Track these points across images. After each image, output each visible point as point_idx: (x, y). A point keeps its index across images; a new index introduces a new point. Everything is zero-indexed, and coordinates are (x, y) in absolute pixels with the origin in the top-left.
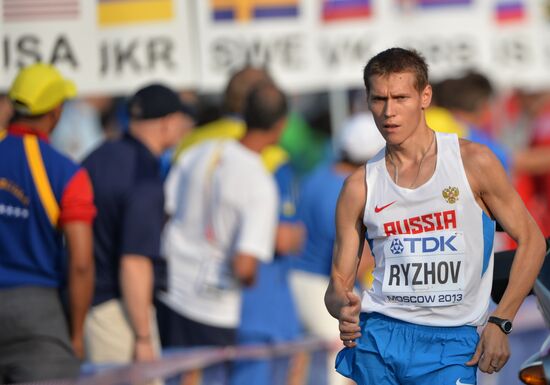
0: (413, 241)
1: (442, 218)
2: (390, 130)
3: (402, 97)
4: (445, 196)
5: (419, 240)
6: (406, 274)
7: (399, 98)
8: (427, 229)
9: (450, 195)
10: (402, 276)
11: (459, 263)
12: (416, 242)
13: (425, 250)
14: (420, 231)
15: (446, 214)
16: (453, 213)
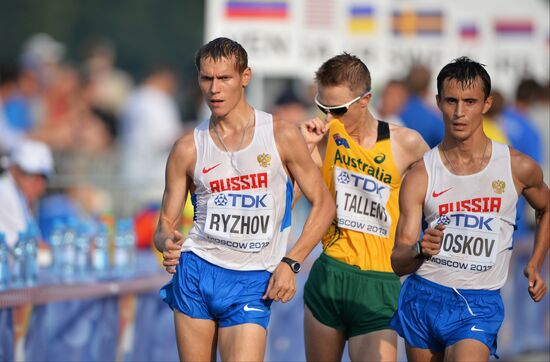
0: (235, 196)
1: (256, 179)
2: (216, 104)
3: (226, 77)
4: (259, 160)
5: (240, 196)
6: (225, 223)
7: (222, 78)
8: (244, 188)
9: (263, 160)
10: (221, 223)
11: (268, 217)
12: (237, 198)
13: (243, 205)
14: (238, 189)
15: (260, 175)
16: (265, 175)
